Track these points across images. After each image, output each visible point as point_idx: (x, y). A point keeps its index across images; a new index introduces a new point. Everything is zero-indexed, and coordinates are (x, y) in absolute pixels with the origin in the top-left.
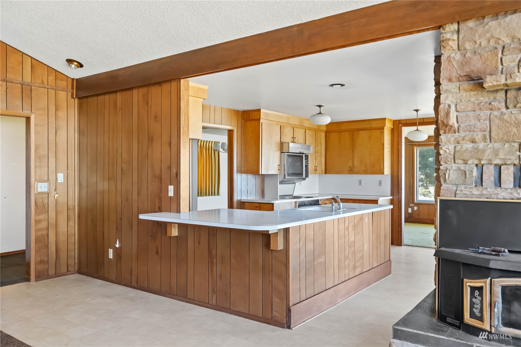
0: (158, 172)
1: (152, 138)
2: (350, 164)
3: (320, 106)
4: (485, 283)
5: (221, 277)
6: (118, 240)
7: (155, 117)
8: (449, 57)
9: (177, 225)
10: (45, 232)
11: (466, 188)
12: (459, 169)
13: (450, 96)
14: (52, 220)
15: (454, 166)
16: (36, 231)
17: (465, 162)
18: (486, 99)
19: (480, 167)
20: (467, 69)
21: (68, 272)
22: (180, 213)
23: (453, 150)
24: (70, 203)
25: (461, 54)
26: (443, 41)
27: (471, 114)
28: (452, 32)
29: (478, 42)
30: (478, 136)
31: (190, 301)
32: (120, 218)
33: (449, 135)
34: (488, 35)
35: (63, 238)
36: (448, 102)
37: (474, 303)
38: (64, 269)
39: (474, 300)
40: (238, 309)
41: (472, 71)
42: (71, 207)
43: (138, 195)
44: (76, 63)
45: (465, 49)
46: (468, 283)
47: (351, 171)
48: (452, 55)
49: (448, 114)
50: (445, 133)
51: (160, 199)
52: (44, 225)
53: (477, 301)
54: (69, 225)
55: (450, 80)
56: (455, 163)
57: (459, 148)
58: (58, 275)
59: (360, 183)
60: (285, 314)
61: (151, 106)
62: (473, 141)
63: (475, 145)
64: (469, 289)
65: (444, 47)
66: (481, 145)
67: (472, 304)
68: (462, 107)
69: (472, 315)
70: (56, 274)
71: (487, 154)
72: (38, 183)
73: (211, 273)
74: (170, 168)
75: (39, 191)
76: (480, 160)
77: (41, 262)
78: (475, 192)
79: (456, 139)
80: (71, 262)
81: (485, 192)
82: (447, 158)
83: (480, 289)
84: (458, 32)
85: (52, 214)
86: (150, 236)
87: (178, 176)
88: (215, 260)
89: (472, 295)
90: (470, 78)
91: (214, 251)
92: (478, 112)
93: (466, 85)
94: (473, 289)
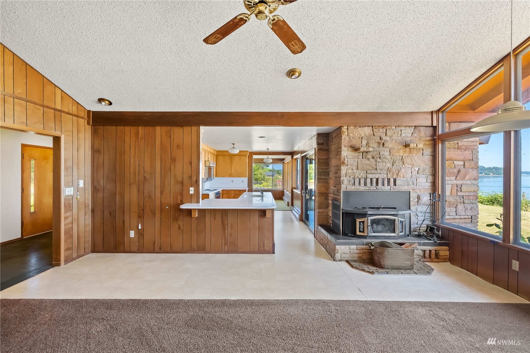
0: (180, 179)
1: (175, 158)
2: (230, 172)
3: (234, 144)
4: (365, 219)
5: (231, 235)
6: (140, 225)
7: (178, 146)
8: (345, 138)
9: (197, 210)
10: (70, 226)
11: (350, 186)
12: (347, 179)
13: (345, 153)
14: (75, 216)
15: (346, 178)
16: (65, 225)
17: (350, 177)
18: (357, 155)
19: (354, 179)
20: (351, 144)
21: (85, 253)
22: (199, 203)
23: (345, 172)
24: (86, 202)
25: (349, 137)
26: (343, 132)
27: (352, 160)
28: (346, 129)
29: (355, 134)
30: (354, 168)
31: (208, 252)
32: (142, 209)
33: (344, 167)
34: (358, 133)
35: (82, 228)
36: (344, 155)
37: (360, 227)
38: (82, 252)
39: (360, 226)
40: (242, 250)
41: (353, 144)
42: (87, 205)
43: (161, 194)
44: (107, 102)
45: (350, 136)
46: (358, 220)
47: (231, 175)
48: (346, 137)
49: (345, 159)
50: (343, 166)
51: (182, 195)
52: (69, 220)
53: (362, 226)
54: (86, 218)
55: (345, 147)
56: (346, 177)
57: (347, 172)
58: (79, 257)
59: (232, 181)
60: (271, 247)
61: (174, 139)
62: (352, 170)
63: (353, 171)
64: (358, 222)
65: (343, 134)
66: (355, 171)
67: (360, 228)
68: (349, 157)
69: (360, 231)
70: (77, 256)
71: (357, 174)
72: (66, 188)
73: (224, 234)
74: (190, 177)
75: (66, 195)
76: (355, 176)
77: (67, 249)
78: (353, 187)
79: (347, 168)
80: (87, 245)
81: (356, 188)
82: (343, 175)
83: (363, 222)
84: (348, 129)
85: (75, 210)
86: (173, 219)
87: (198, 182)
88: (226, 227)
89: (360, 224)
90: (352, 147)
91: (226, 223)
92: (354, 159)
93: (350, 149)
94: (360, 222)
